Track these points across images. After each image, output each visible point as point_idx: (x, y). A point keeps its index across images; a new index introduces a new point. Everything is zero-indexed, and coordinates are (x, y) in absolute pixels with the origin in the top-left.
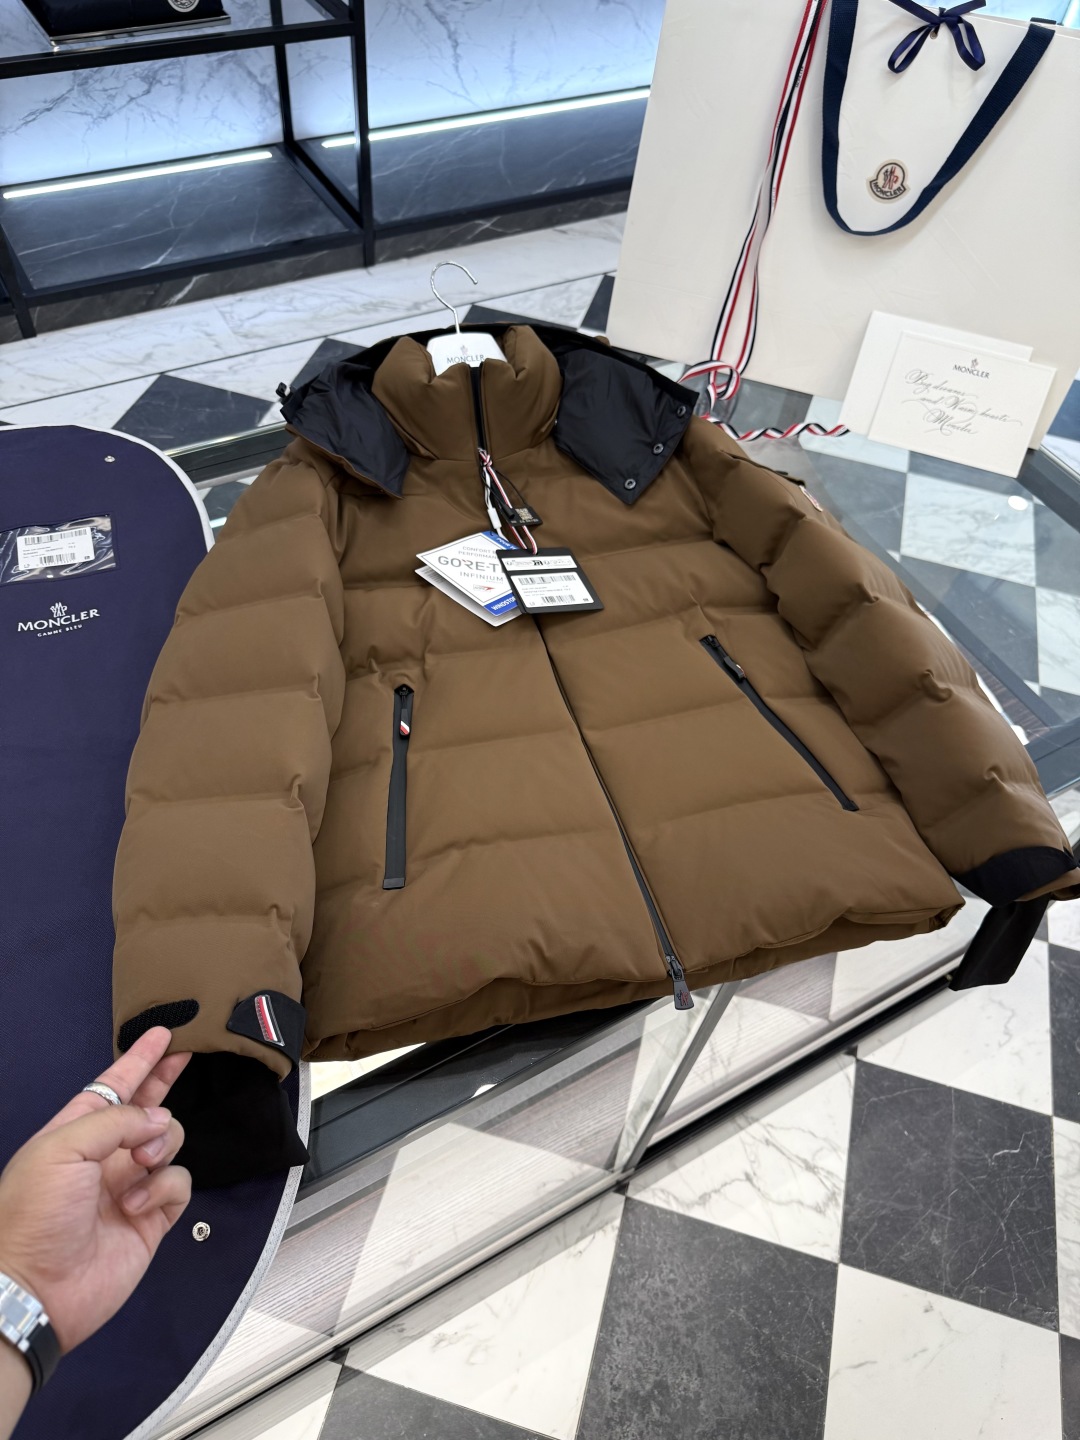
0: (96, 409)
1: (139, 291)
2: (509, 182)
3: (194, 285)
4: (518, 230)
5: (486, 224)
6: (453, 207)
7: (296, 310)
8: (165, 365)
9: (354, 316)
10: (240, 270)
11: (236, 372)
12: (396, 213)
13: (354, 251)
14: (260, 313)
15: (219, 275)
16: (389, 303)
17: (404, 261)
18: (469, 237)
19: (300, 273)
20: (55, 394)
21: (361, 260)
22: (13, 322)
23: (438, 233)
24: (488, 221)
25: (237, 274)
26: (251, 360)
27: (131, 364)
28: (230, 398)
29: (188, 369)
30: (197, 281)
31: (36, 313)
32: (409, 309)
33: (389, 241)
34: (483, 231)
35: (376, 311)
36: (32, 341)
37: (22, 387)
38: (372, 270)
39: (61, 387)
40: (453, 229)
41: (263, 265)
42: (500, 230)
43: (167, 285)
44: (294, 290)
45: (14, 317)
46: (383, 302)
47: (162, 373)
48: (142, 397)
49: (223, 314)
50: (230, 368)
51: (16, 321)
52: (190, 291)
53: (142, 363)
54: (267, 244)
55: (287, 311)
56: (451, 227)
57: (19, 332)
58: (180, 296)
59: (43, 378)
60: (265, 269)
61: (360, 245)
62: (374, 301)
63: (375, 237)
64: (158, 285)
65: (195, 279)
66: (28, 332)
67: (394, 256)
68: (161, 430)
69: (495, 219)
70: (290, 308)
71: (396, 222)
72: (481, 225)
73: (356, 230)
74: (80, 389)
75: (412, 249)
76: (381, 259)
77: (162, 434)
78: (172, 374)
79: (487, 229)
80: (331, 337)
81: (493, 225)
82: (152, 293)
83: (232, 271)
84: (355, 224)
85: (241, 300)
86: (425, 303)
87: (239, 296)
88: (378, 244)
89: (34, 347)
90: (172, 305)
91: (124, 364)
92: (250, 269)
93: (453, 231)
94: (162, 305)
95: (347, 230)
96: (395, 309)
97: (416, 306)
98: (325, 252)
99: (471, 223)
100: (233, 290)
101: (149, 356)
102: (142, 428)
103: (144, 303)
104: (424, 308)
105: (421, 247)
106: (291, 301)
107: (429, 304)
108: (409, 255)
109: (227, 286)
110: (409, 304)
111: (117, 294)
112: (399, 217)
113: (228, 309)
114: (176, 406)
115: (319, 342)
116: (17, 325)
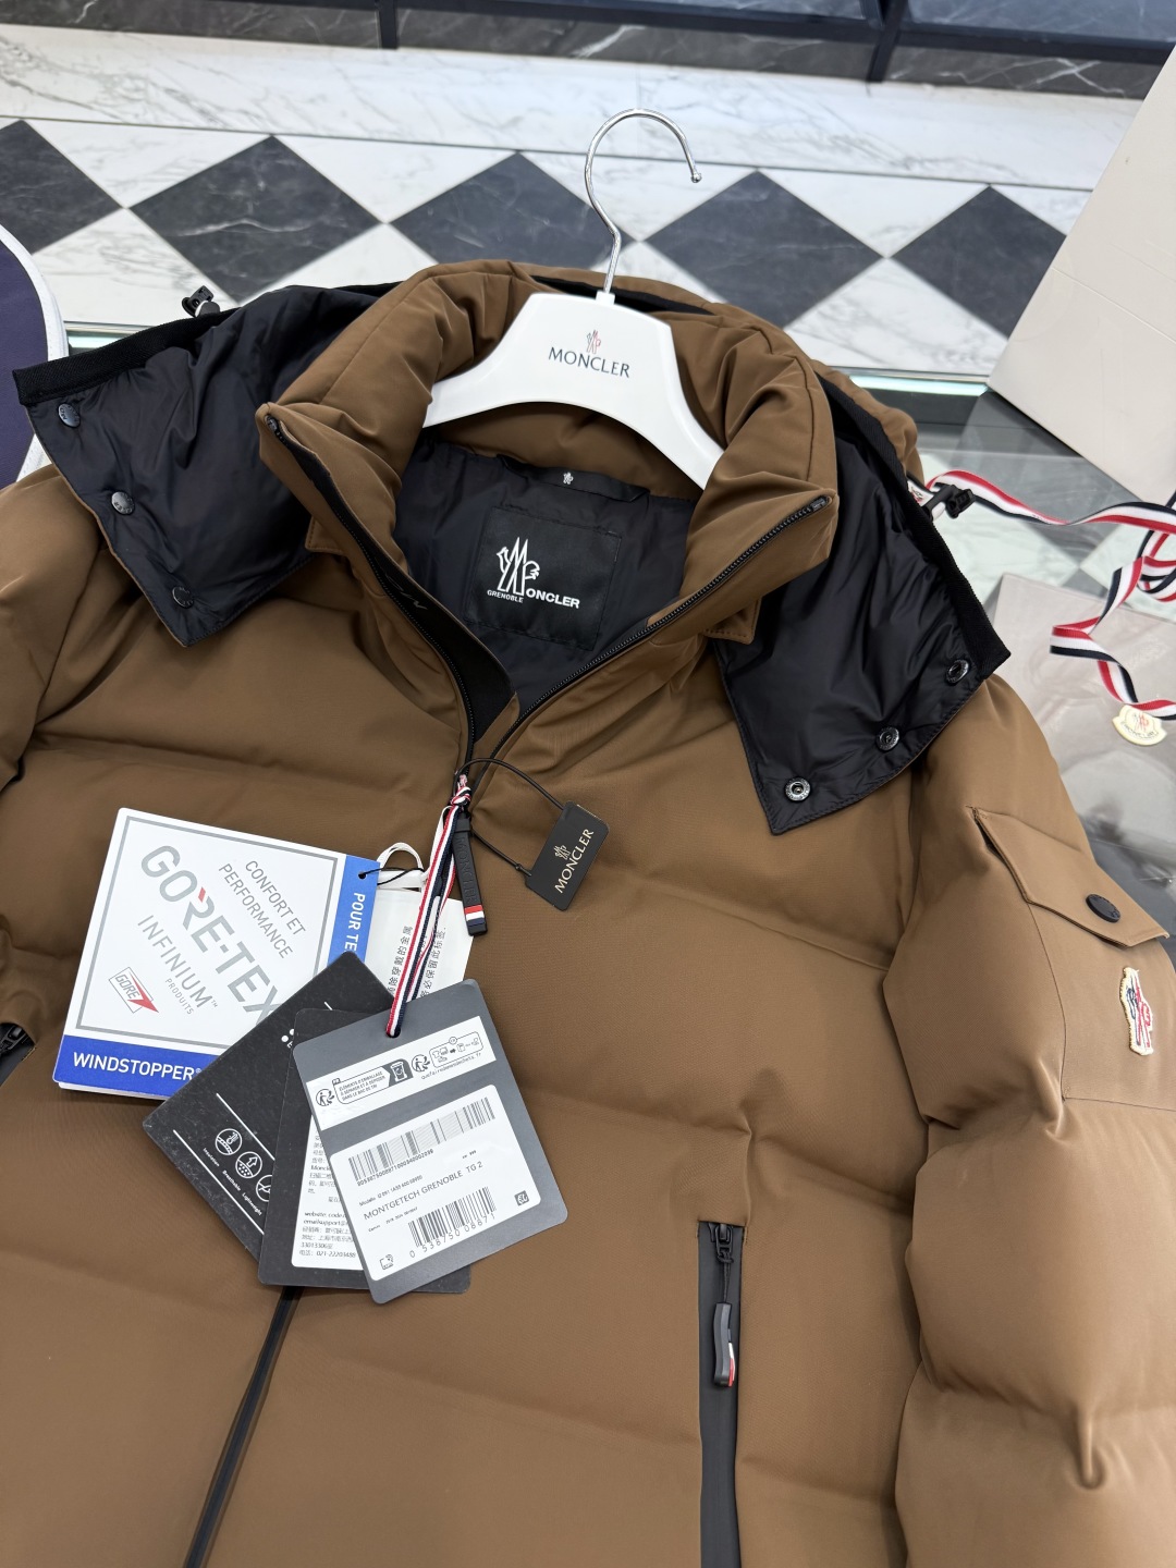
0: (411, 174)
1: (544, 25)
2: (1142, 12)
3: (621, 37)
4: (1120, 91)
5: (1073, 69)
6: (1033, 28)
7: (739, 116)
8: (525, 139)
9: (812, 150)
10: (688, 33)
11: (612, 181)
12: (946, 12)
13: (859, 52)
14: (690, 106)
15: (658, 33)
16: (871, 145)
17: (928, 89)
18: (1039, 81)
19: (772, 64)
20: (376, 136)
21: (866, 69)
22: (373, 21)
23: (993, 61)
24: (1078, 65)
25: (683, 39)
26: (641, 170)
27: (488, 125)
28: (583, 215)
29: (553, 156)
30: (625, 34)
31: (405, 16)
32: (893, 164)
33: (916, 52)
34: (1064, 77)
35: (847, 151)
36: (389, 54)
37: (344, 114)
38: (876, 88)
39: (388, 129)
40: (1019, 62)
41: (723, 36)
42: (1090, 83)
43: (584, 27)
44: (753, 86)
45: (376, 14)
46: (863, 142)
47: (518, 151)
48: (477, 177)
49: (641, 90)
50: (608, 173)
51: (376, 21)
52: (612, 46)
53: (502, 128)
54: (740, 6)
55: (727, 114)
56: (1017, 57)
57: (377, 37)
58: (597, 48)
59: (375, 109)
60: (725, 42)
61: (872, 47)
62: (852, 135)
63: (897, 42)
64: (571, 23)
65: (624, 29)
66: (390, 41)
67: (914, 79)
68: (473, 230)
69: (1090, 64)
70: (733, 111)
71: (940, 26)
72: (1066, 67)
73: (875, 22)
74: (410, 139)
75: (946, 74)
76: (894, 76)
77: (472, 236)
78: (530, 156)
79: (1073, 76)
80: (765, 172)
81: (1081, 73)
82: (560, 32)
83: (676, 32)
84: (878, 11)
85: (675, 78)
86: (921, 162)
87: (676, 71)
88: (898, 52)
89: (386, 63)
90: (583, 58)
91: (479, 122)
92: (704, 37)
93: (1017, 65)
94: (569, 55)
95: (862, 18)
96: (874, 156)
97: (908, 162)
98: (817, 42)
99: (1050, 60)
100: (670, 61)
101: (515, 121)
102: (452, 219)
103: (546, 44)
104: (916, 170)
105: (961, 74)
106: (741, 99)
107: (928, 165)
108: (938, 83)
109: (665, 52)
110: (899, 156)
111: (513, 20)
112: (946, 21)
113: (651, 86)
114: (510, 203)
115: (742, 173)
116: (377, 28)
